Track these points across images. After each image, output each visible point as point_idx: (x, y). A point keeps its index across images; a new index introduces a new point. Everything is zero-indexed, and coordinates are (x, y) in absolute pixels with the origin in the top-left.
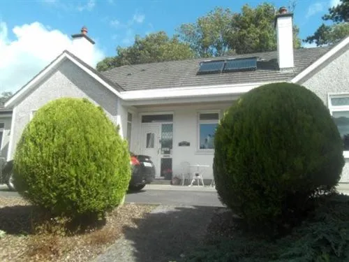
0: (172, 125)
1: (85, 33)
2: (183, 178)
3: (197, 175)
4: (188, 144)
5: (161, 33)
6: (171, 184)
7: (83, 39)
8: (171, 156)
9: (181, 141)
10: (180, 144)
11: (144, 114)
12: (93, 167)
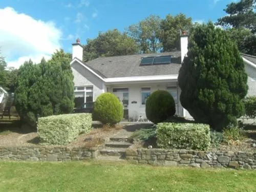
0: (128, 93)
1: (78, 43)
2: (134, 118)
3: (141, 117)
4: (136, 102)
5: (115, 30)
6: (129, 121)
7: (78, 46)
8: (128, 108)
9: (132, 101)
10: (132, 103)
11: (114, 88)
12: (116, 111)
